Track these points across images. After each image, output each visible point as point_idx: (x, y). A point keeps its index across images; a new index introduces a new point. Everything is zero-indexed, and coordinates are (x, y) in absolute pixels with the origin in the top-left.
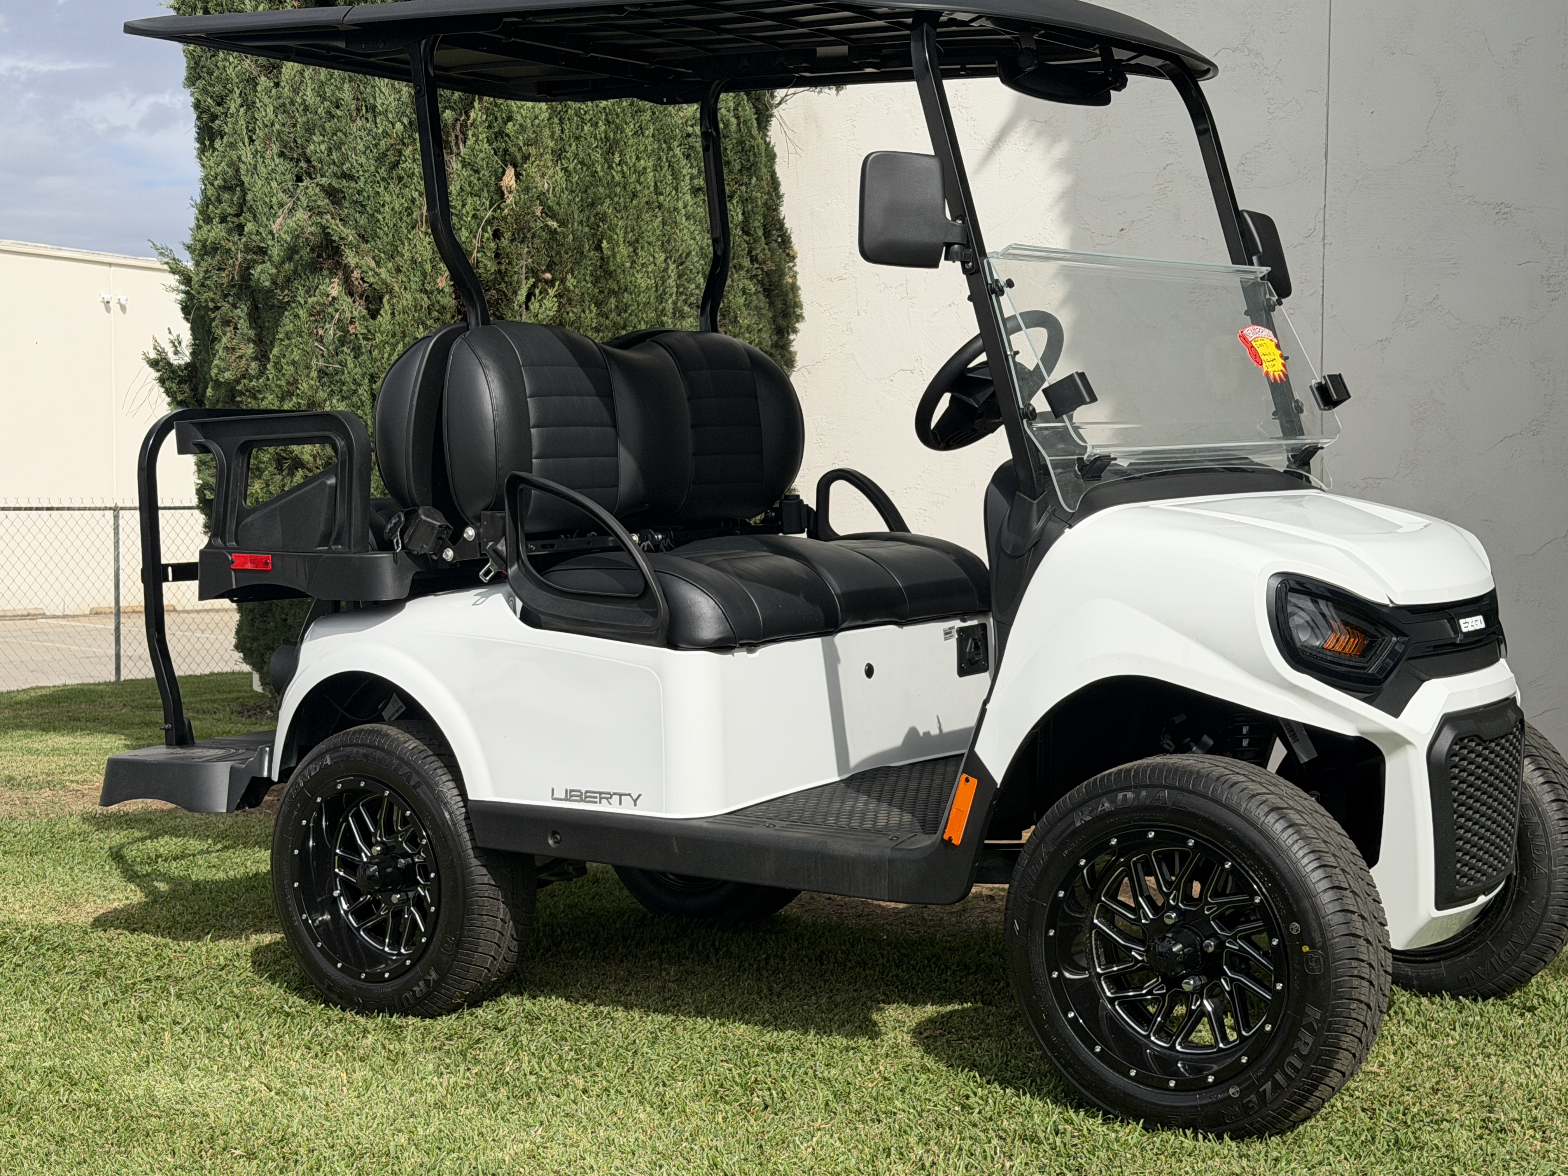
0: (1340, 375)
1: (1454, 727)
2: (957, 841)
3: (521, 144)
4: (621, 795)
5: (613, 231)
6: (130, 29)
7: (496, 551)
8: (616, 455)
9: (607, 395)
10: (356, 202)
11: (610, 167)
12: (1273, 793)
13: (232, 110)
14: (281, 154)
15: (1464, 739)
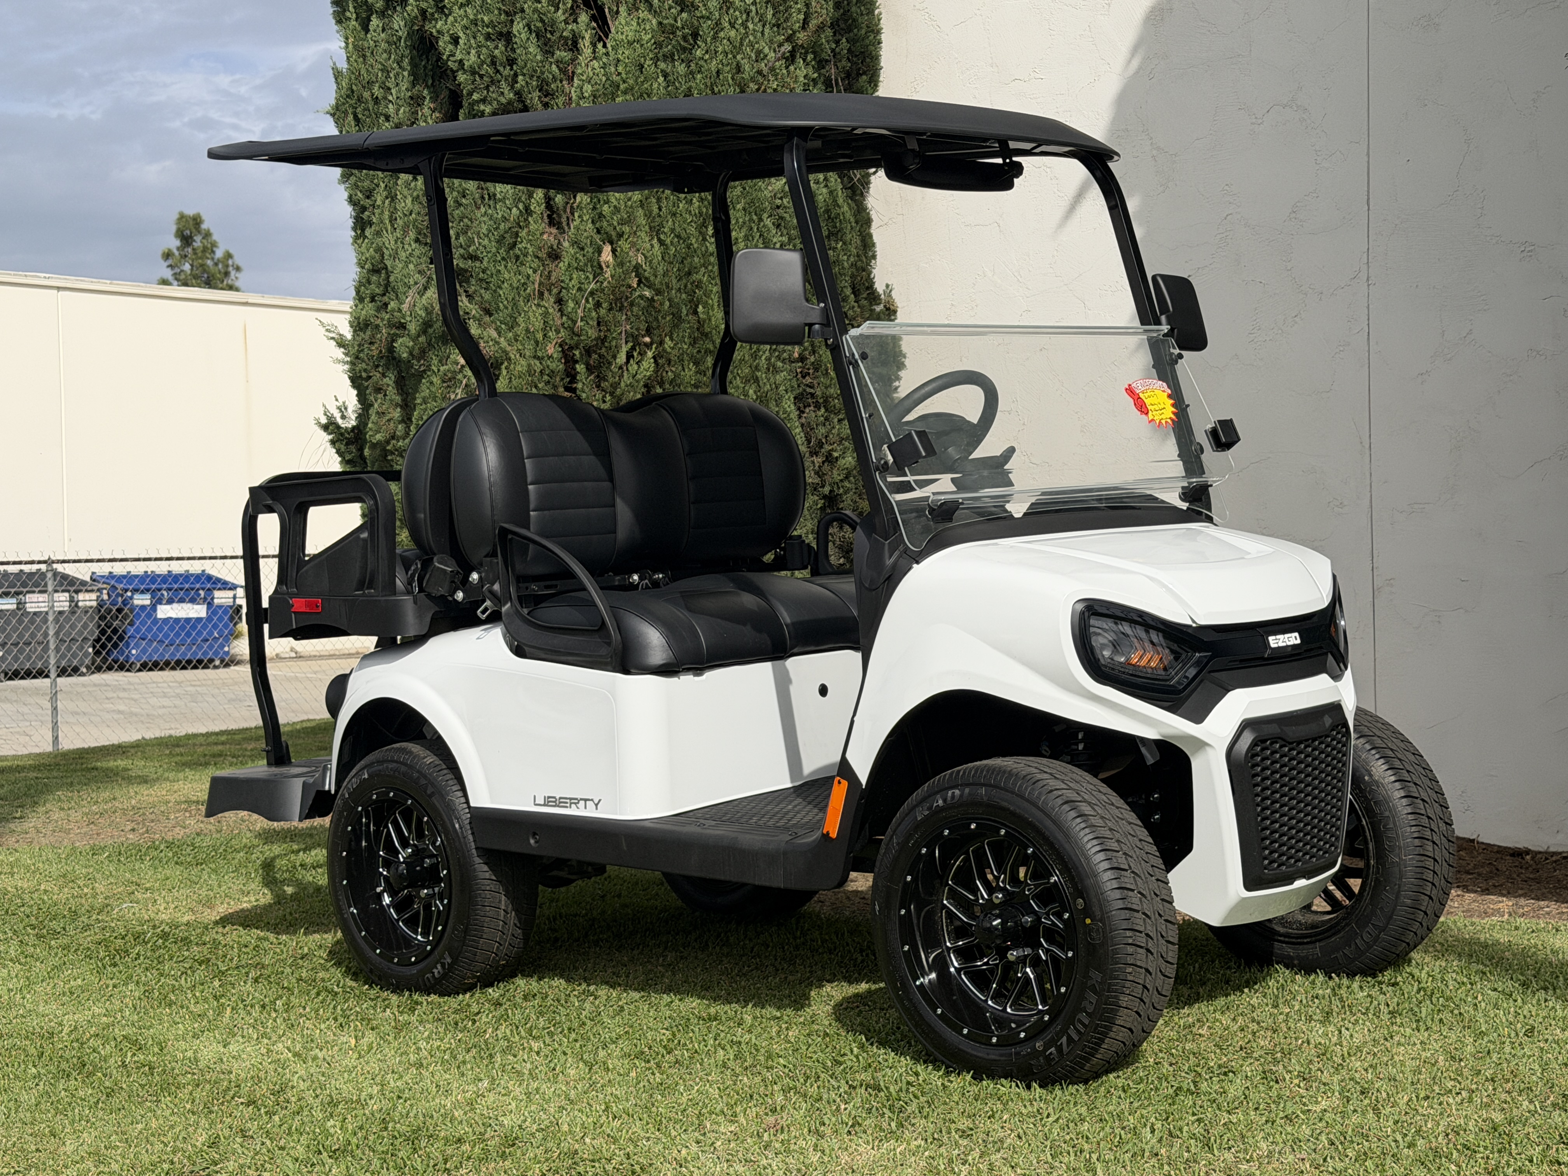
0: (1231, 420)
1: (1254, 730)
2: (834, 835)
3: (615, 223)
4: (586, 800)
5: (709, 297)
6: (214, 155)
7: (492, 592)
8: (614, 506)
9: (604, 454)
10: (481, 280)
11: (704, 239)
12: (1070, 788)
14: (417, 240)
15: (1266, 741)
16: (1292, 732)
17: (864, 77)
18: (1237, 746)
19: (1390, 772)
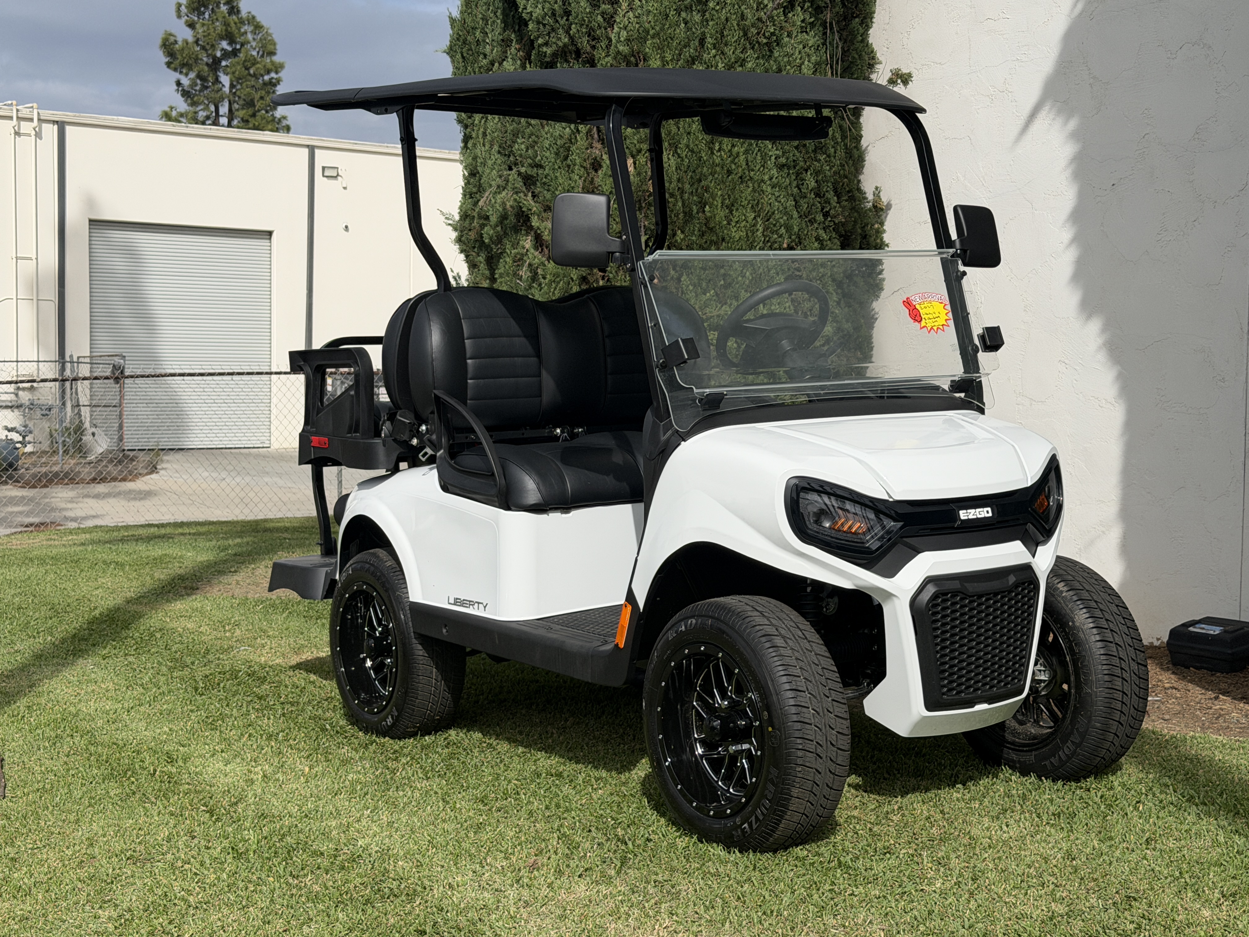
0: (998, 328)
1: (936, 585)
2: (622, 646)
3: (636, 142)
4: (479, 603)
5: (714, 198)
8: (539, 375)
9: (533, 337)
11: (712, 153)
12: (772, 624)
13: (476, 122)
14: (499, 152)
15: (947, 594)
16: (972, 588)
17: (857, 20)
18: (920, 597)
19: (1090, 620)
